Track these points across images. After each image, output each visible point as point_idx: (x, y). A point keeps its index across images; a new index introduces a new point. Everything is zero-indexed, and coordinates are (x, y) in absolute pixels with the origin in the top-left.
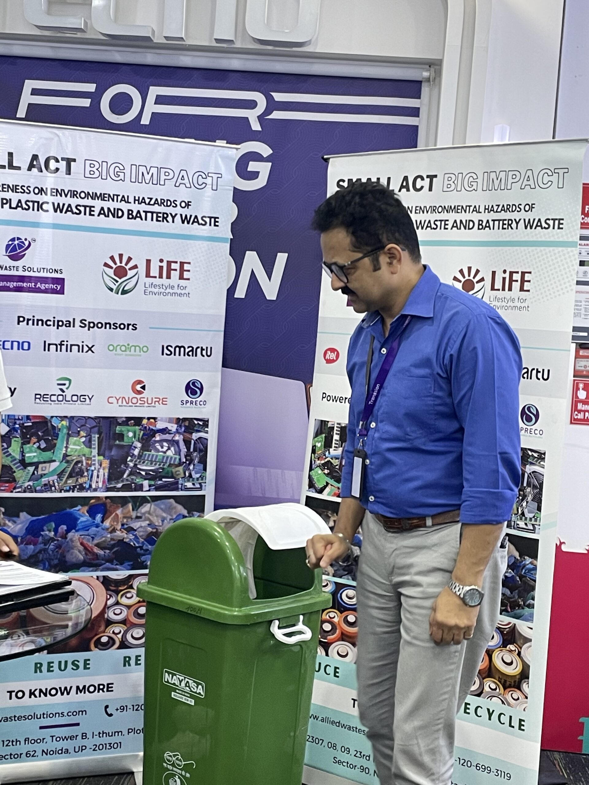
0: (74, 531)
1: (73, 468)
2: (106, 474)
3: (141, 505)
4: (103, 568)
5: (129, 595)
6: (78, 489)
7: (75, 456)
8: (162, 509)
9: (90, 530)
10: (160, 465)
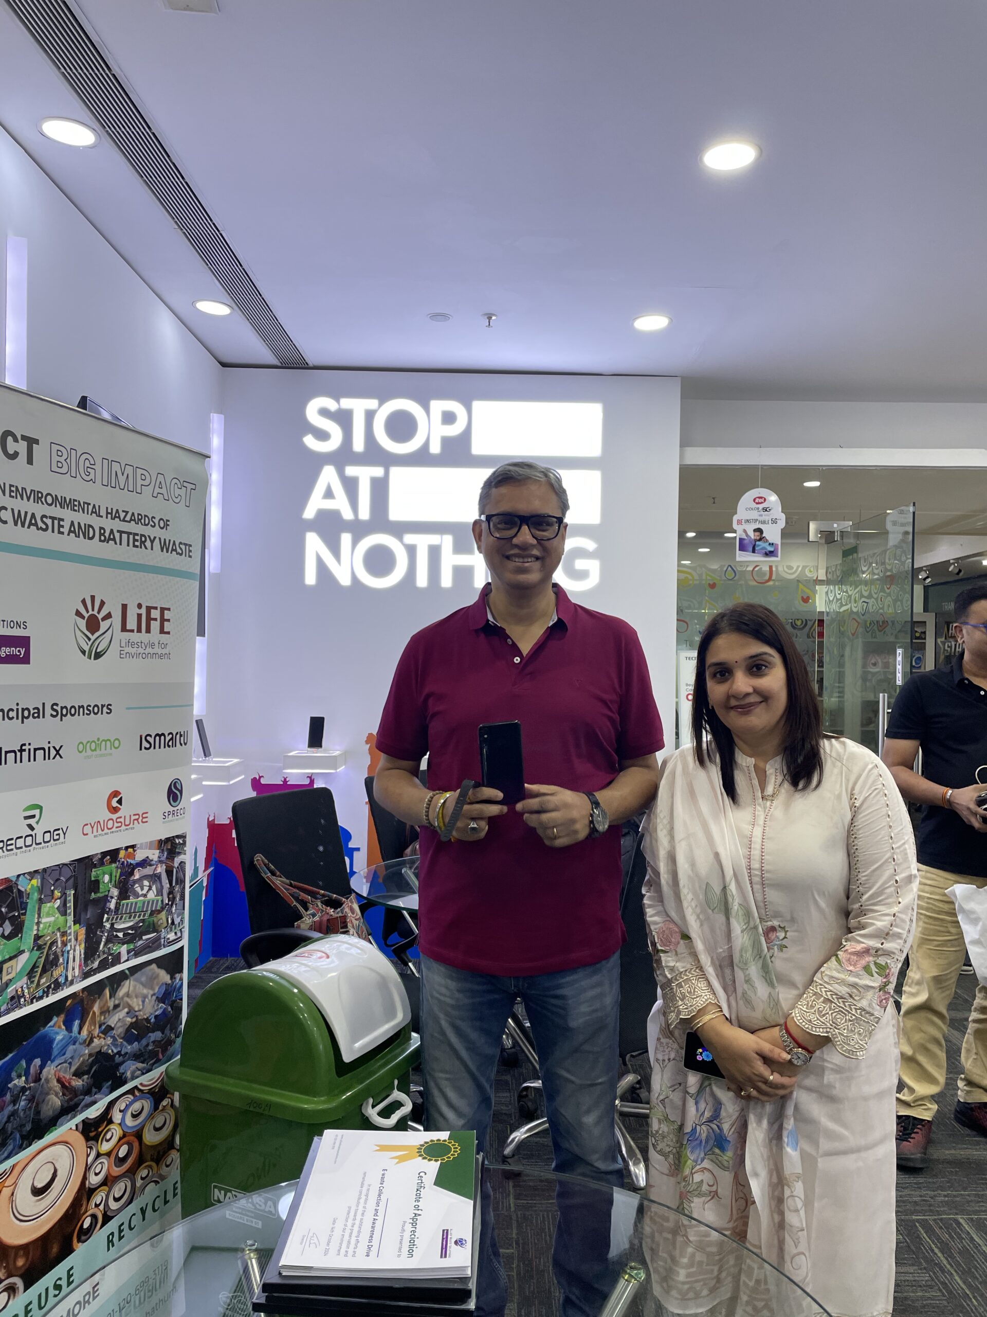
0: (49, 1062)
1: (48, 955)
2: (83, 952)
3: (119, 985)
4: (82, 1108)
5: (108, 1136)
6: (53, 990)
7: (49, 934)
8: (142, 984)
9: (67, 1053)
10: (139, 917)
